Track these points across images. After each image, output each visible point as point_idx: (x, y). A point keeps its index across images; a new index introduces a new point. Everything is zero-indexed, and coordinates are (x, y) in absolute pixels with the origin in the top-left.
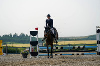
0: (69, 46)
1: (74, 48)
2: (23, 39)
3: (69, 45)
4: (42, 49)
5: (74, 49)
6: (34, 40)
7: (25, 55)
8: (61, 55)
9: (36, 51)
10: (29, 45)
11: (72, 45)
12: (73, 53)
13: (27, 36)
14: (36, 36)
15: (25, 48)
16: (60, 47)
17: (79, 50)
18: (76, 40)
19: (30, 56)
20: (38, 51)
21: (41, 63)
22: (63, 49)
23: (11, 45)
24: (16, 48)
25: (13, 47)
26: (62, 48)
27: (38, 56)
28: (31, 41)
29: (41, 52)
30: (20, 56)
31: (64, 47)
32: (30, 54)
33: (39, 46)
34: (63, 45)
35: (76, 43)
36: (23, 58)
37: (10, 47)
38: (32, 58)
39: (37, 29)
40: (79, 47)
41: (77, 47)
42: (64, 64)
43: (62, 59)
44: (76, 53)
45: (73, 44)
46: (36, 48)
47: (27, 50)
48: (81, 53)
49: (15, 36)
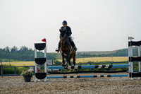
0: (89, 65)
1: (97, 67)
2: (24, 55)
3: (90, 63)
4: (52, 68)
5: (96, 69)
6: (40, 57)
7: (28, 78)
8: (78, 77)
9: (42, 72)
10: (33, 63)
11: (93, 63)
12: (95, 74)
13: (31, 50)
14: (43, 51)
15: (28, 67)
16: (76, 67)
17: (103, 70)
18: (99, 56)
19: (34, 79)
20: (46, 71)
21: (50, 90)
22: (81, 70)
23: (7, 64)
24: (15, 67)
25: (10, 66)
26: (80, 67)
27: (45, 80)
28: (36, 57)
29: (51, 73)
30: (21, 79)
31: (82, 66)
32: (34, 76)
33: (47, 65)
34: (81, 64)
35: (99, 61)
36: (24, 82)
37: (6, 66)
38: (37, 81)
39: (44, 40)
40: (104, 66)
41: (100, 66)
42: (82, 90)
43: (79, 84)
44: (99, 75)
45: (95, 61)
46: (43, 68)
47: (31, 70)
48: (106, 75)
49: (14, 50)
